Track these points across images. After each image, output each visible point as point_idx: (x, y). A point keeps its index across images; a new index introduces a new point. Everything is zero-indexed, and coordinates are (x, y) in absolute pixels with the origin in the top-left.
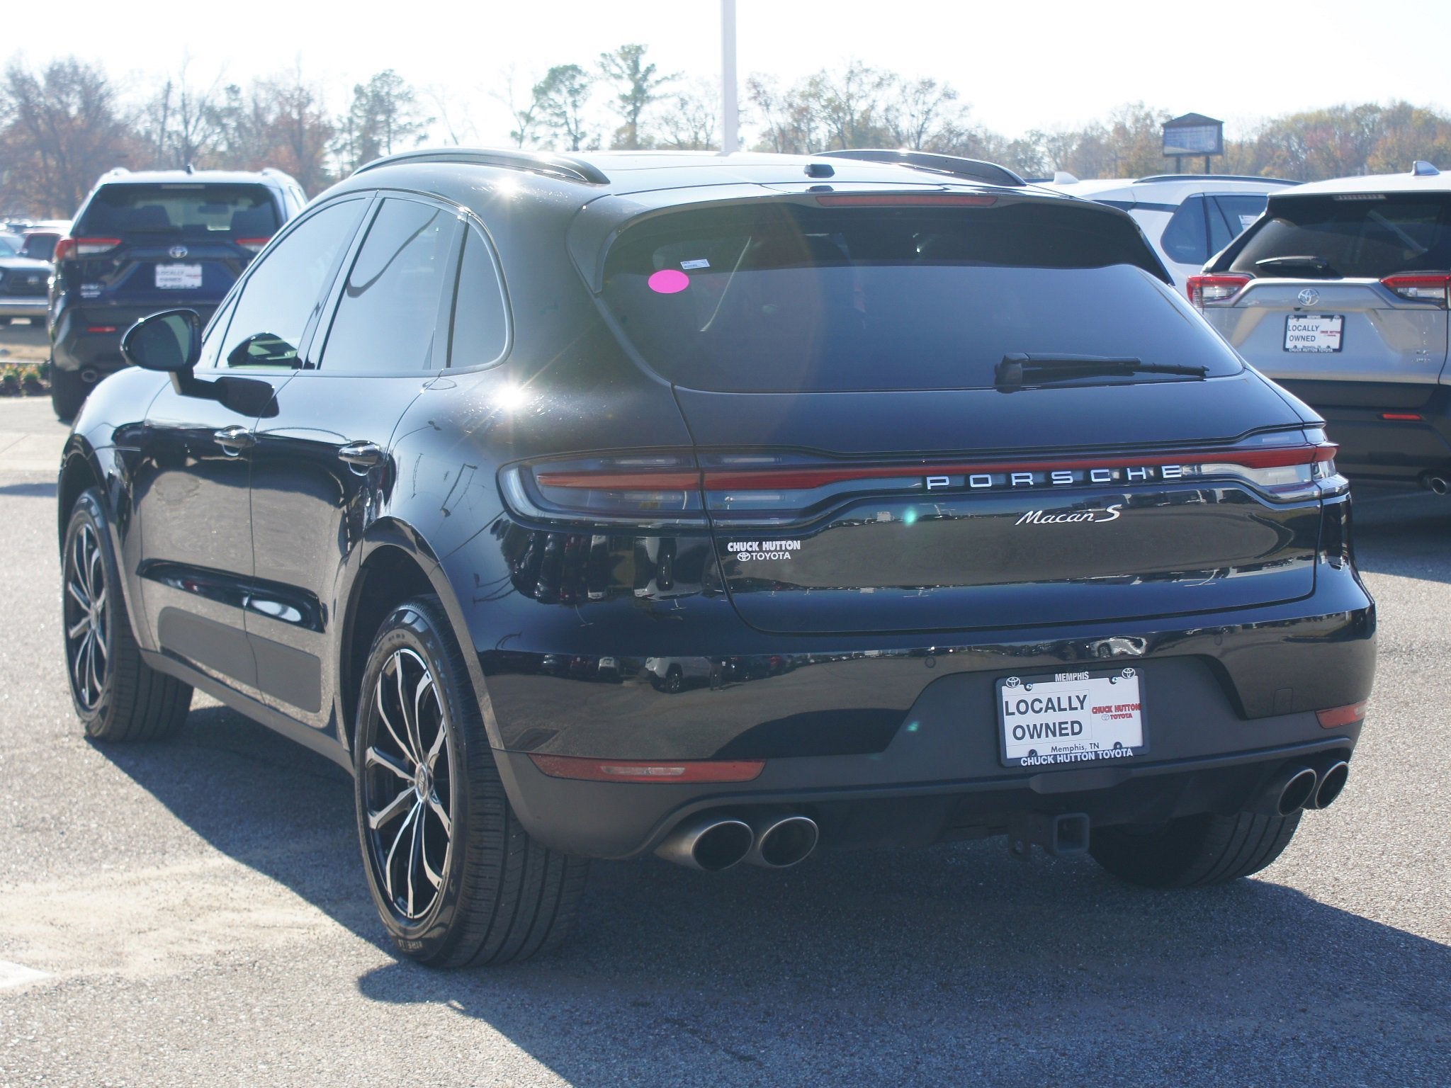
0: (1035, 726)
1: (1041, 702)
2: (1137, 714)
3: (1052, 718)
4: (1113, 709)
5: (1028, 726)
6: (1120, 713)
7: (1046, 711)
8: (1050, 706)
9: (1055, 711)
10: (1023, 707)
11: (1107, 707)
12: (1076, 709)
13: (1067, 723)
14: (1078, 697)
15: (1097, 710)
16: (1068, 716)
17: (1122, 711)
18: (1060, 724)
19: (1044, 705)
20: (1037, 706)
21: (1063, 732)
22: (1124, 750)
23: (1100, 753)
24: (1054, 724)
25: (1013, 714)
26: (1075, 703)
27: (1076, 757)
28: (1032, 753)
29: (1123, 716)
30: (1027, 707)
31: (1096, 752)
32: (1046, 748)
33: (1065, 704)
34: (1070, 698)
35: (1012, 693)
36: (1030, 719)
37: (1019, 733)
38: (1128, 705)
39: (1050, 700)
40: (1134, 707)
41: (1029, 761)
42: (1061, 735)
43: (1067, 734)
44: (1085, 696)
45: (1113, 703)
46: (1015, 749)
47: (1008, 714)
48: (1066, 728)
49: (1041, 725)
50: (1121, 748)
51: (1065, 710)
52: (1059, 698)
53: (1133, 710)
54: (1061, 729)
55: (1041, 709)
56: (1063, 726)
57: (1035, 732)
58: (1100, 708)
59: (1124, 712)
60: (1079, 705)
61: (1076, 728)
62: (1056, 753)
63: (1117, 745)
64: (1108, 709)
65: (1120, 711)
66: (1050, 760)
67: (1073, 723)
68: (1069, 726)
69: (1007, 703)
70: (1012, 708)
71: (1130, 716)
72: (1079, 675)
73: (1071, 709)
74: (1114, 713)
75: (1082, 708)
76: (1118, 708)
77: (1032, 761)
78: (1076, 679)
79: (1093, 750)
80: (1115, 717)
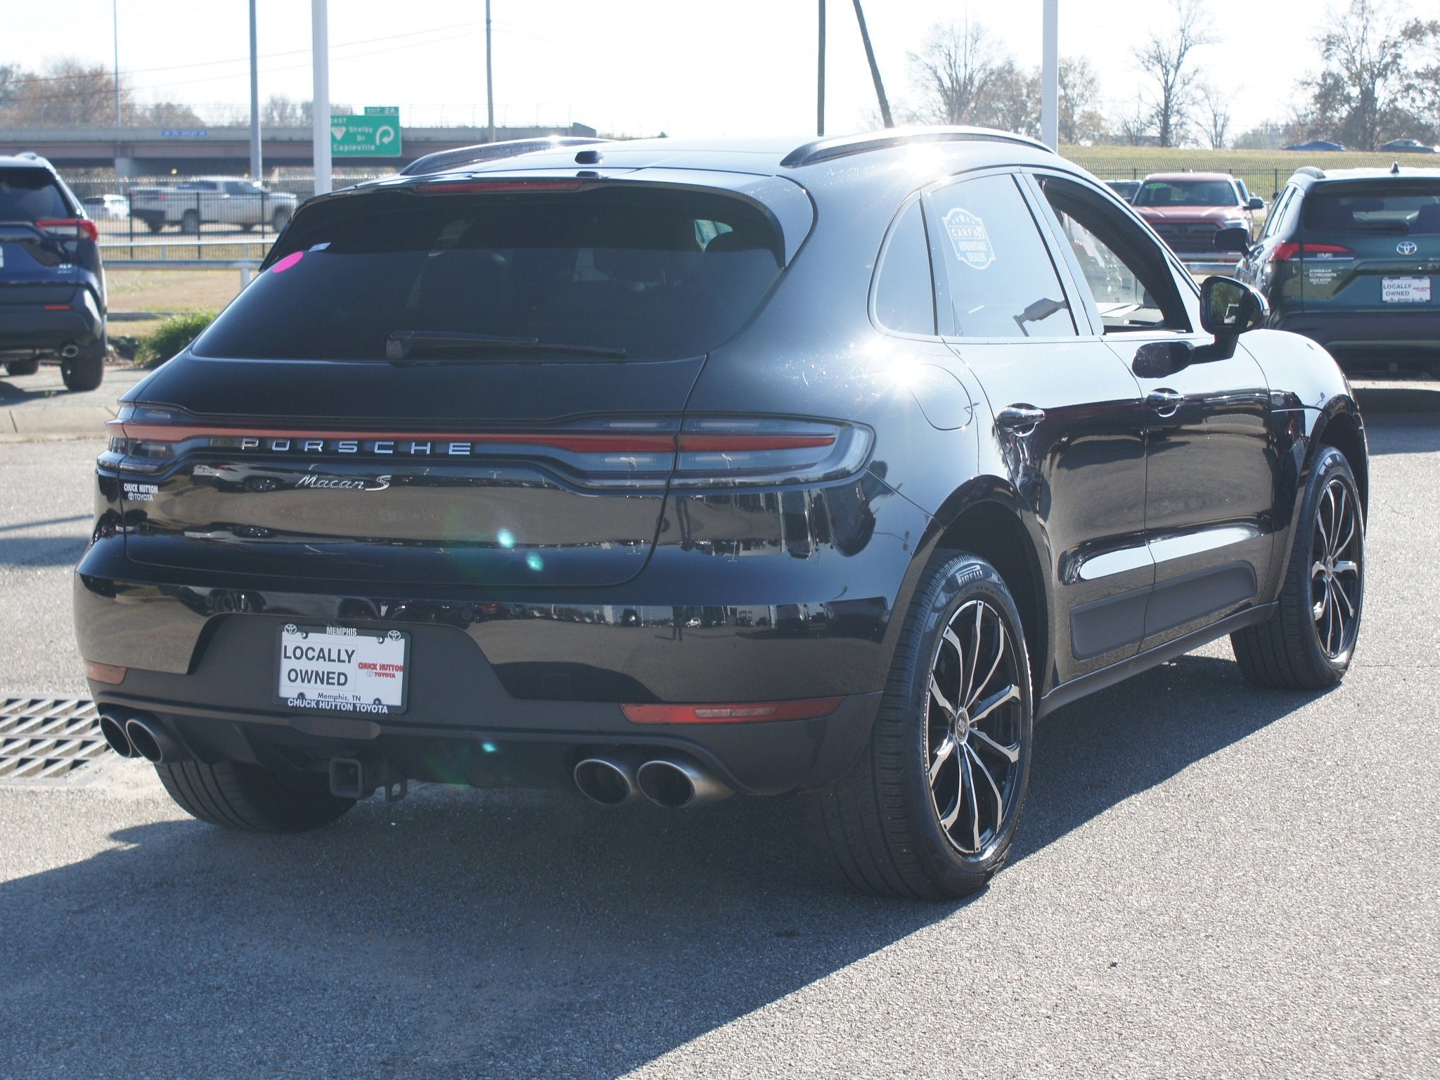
0: (307, 672)
1: (314, 650)
2: (399, 675)
3: (322, 666)
4: (378, 667)
5: (301, 671)
6: (384, 671)
7: (317, 660)
8: (321, 655)
9: (325, 660)
10: (298, 653)
11: (373, 664)
12: (344, 661)
13: (334, 673)
14: (347, 651)
15: (363, 666)
16: (336, 667)
17: (386, 670)
18: (328, 673)
19: (316, 654)
20: (310, 654)
21: (330, 681)
22: (380, 707)
23: (358, 706)
24: (323, 673)
25: (290, 658)
26: (344, 656)
27: (336, 706)
28: (302, 696)
29: (387, 675)
30: (303, 653)
31: (354, 704)
32: (314, 692)
33: (334, 656)
34: (339, 651)
35: (291, 639)
36: (303, 665)
37: (293, 675)
38: (393, 666)
39: (322, 650)
40: (397, 668)
41: (295, 702)
42: (328, 683)
43: (334, 684)
44: (353, 652)
45: (379, 661)
46: (288, 690)
47: (286, 657)
48: (334, 678)
49: (312, 672)
50: (380, 703)
51: (334, 661)
52: (330, 650)
53: (397, 670)
54: (328, 678)
55: (314, 657)
56: (331, 675)
57: (306, 677)
58: (366, 664)
59: (388, 672)
60: (346, 659)
61: (342, 679)
62: (322, 699)
63: (377, 701)
64: (374, 666)
65: (384, 670)
66: (313, 705)
67: (339, 674)
68: (336, 676)
69: (286, 647)
70: (290, 653)
71: (393, 676)
72: (348, 630)
73: (339, 661)
74: (378, 671)
75: (349, 661)
76: (383, 667)
77: (298, 703)
78: (345, 634)
79: (355, 702)
80: (379, 675)
